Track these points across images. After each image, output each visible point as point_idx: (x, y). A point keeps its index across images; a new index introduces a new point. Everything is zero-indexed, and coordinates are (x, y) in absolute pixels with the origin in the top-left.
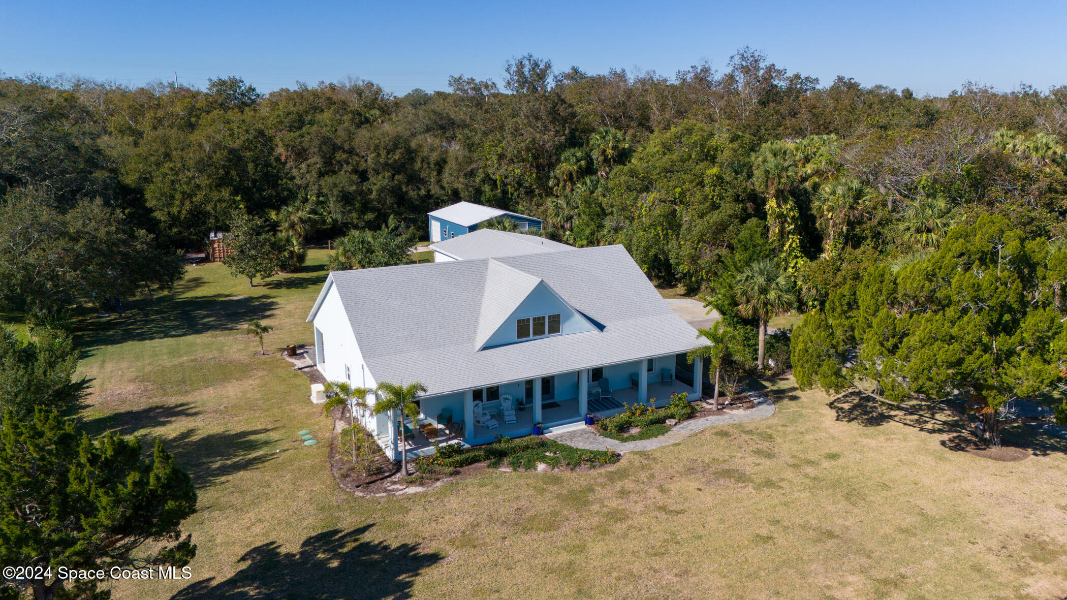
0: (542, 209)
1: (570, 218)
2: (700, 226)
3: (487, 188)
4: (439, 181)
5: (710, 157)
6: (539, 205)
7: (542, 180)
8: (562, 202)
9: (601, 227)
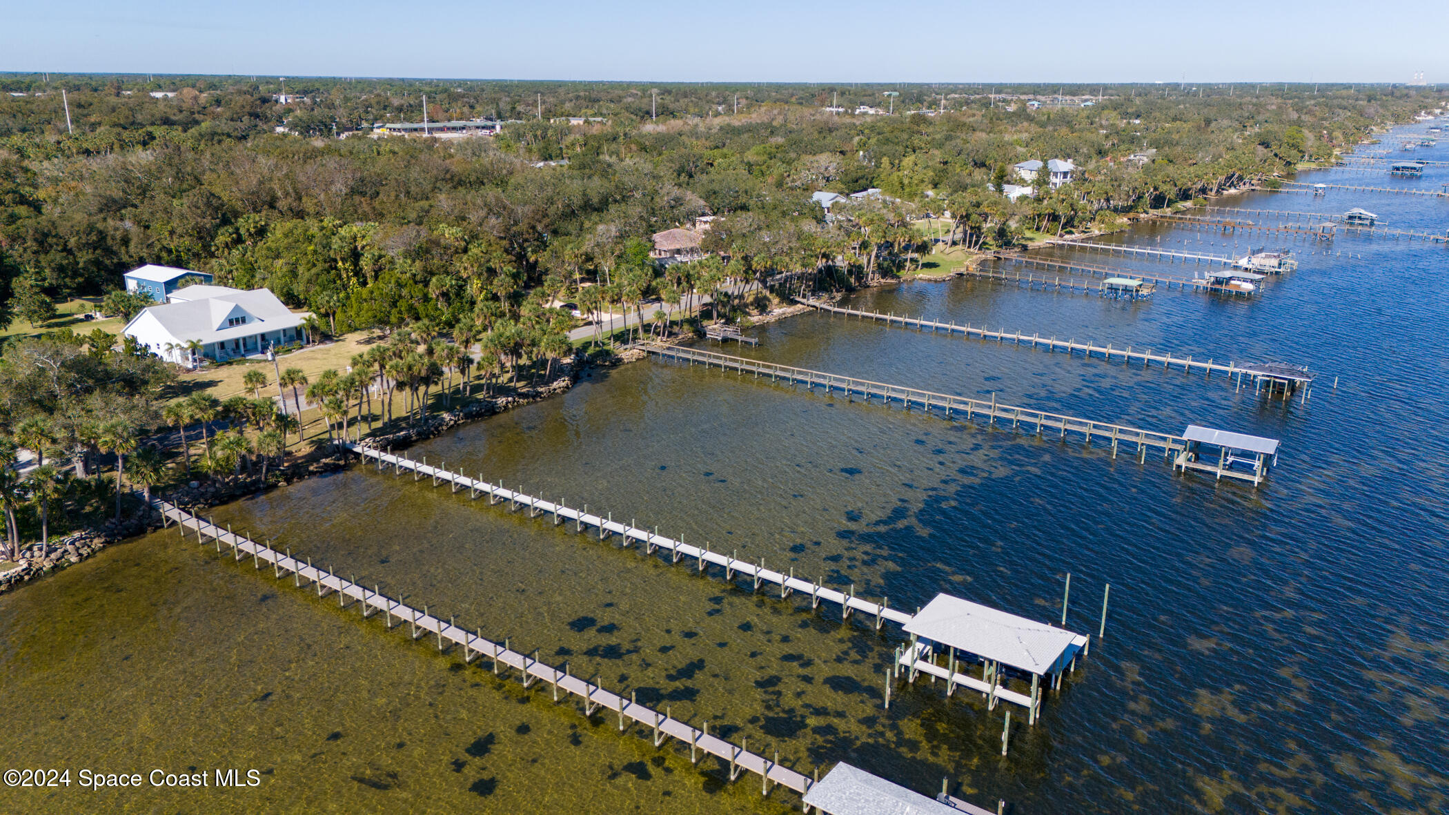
0: (208, 266)
1: (231, 272)
2: (307, 275)
3: (164, 254)
4: (127, 252)
5: (310, 239)
6: (205, 264)
7: (206, 247)
8: (224, 262)
9: (253, 276)
